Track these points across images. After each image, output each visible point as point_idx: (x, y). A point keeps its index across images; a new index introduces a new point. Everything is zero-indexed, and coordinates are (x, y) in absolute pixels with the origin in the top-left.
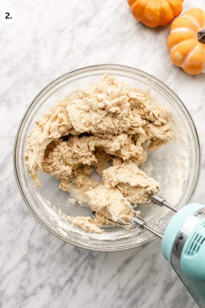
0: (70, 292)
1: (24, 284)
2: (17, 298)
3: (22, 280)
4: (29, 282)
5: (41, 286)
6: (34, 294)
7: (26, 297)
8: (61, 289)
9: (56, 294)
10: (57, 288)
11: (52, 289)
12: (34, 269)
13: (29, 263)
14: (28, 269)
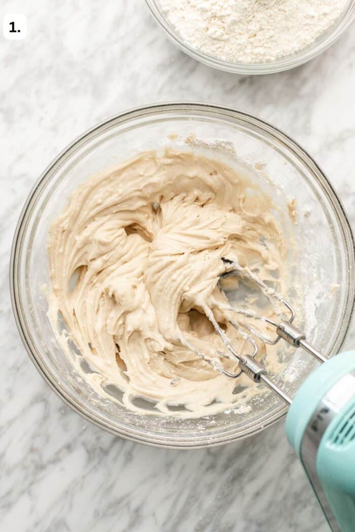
0: (121, 459)
1: (38, 443)
2: (25, 468)
3: (34, 437)
4: (48, 439)
5: (69, 447)
6: (56, 460)
7: (41, 467)
8: (105, 452)
9: (96, 461)
10: (98, 451)
11: (88, 452)
12: (55, 416)
13: (46, 406)
14: (46, 417)
